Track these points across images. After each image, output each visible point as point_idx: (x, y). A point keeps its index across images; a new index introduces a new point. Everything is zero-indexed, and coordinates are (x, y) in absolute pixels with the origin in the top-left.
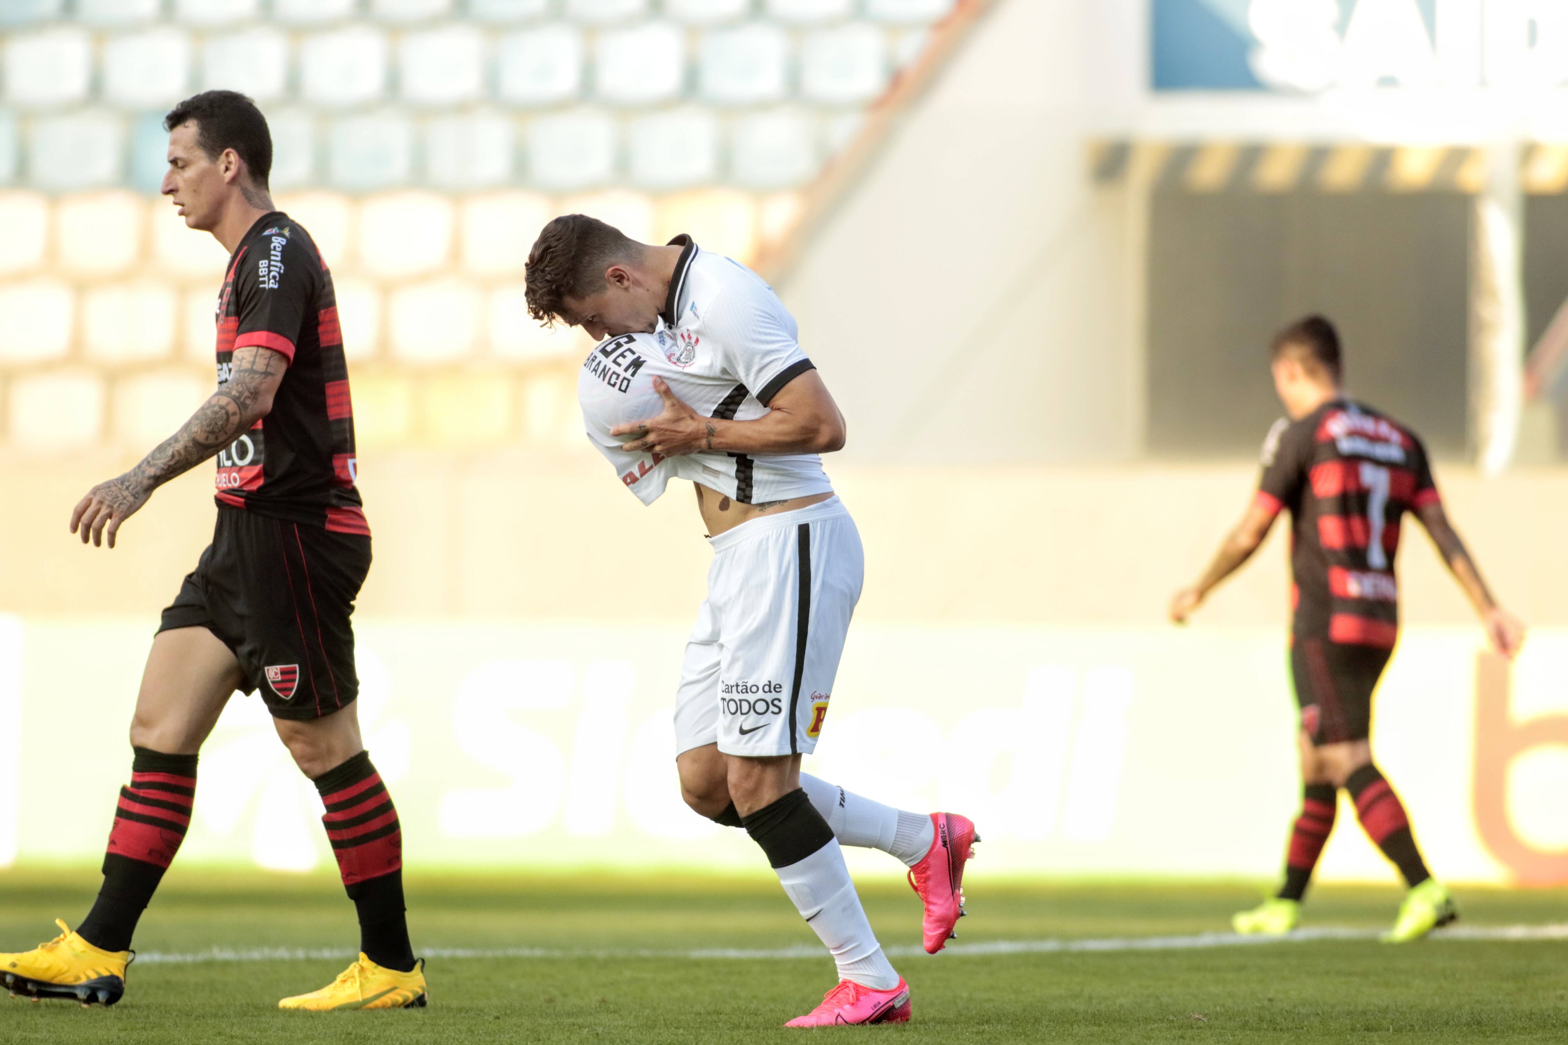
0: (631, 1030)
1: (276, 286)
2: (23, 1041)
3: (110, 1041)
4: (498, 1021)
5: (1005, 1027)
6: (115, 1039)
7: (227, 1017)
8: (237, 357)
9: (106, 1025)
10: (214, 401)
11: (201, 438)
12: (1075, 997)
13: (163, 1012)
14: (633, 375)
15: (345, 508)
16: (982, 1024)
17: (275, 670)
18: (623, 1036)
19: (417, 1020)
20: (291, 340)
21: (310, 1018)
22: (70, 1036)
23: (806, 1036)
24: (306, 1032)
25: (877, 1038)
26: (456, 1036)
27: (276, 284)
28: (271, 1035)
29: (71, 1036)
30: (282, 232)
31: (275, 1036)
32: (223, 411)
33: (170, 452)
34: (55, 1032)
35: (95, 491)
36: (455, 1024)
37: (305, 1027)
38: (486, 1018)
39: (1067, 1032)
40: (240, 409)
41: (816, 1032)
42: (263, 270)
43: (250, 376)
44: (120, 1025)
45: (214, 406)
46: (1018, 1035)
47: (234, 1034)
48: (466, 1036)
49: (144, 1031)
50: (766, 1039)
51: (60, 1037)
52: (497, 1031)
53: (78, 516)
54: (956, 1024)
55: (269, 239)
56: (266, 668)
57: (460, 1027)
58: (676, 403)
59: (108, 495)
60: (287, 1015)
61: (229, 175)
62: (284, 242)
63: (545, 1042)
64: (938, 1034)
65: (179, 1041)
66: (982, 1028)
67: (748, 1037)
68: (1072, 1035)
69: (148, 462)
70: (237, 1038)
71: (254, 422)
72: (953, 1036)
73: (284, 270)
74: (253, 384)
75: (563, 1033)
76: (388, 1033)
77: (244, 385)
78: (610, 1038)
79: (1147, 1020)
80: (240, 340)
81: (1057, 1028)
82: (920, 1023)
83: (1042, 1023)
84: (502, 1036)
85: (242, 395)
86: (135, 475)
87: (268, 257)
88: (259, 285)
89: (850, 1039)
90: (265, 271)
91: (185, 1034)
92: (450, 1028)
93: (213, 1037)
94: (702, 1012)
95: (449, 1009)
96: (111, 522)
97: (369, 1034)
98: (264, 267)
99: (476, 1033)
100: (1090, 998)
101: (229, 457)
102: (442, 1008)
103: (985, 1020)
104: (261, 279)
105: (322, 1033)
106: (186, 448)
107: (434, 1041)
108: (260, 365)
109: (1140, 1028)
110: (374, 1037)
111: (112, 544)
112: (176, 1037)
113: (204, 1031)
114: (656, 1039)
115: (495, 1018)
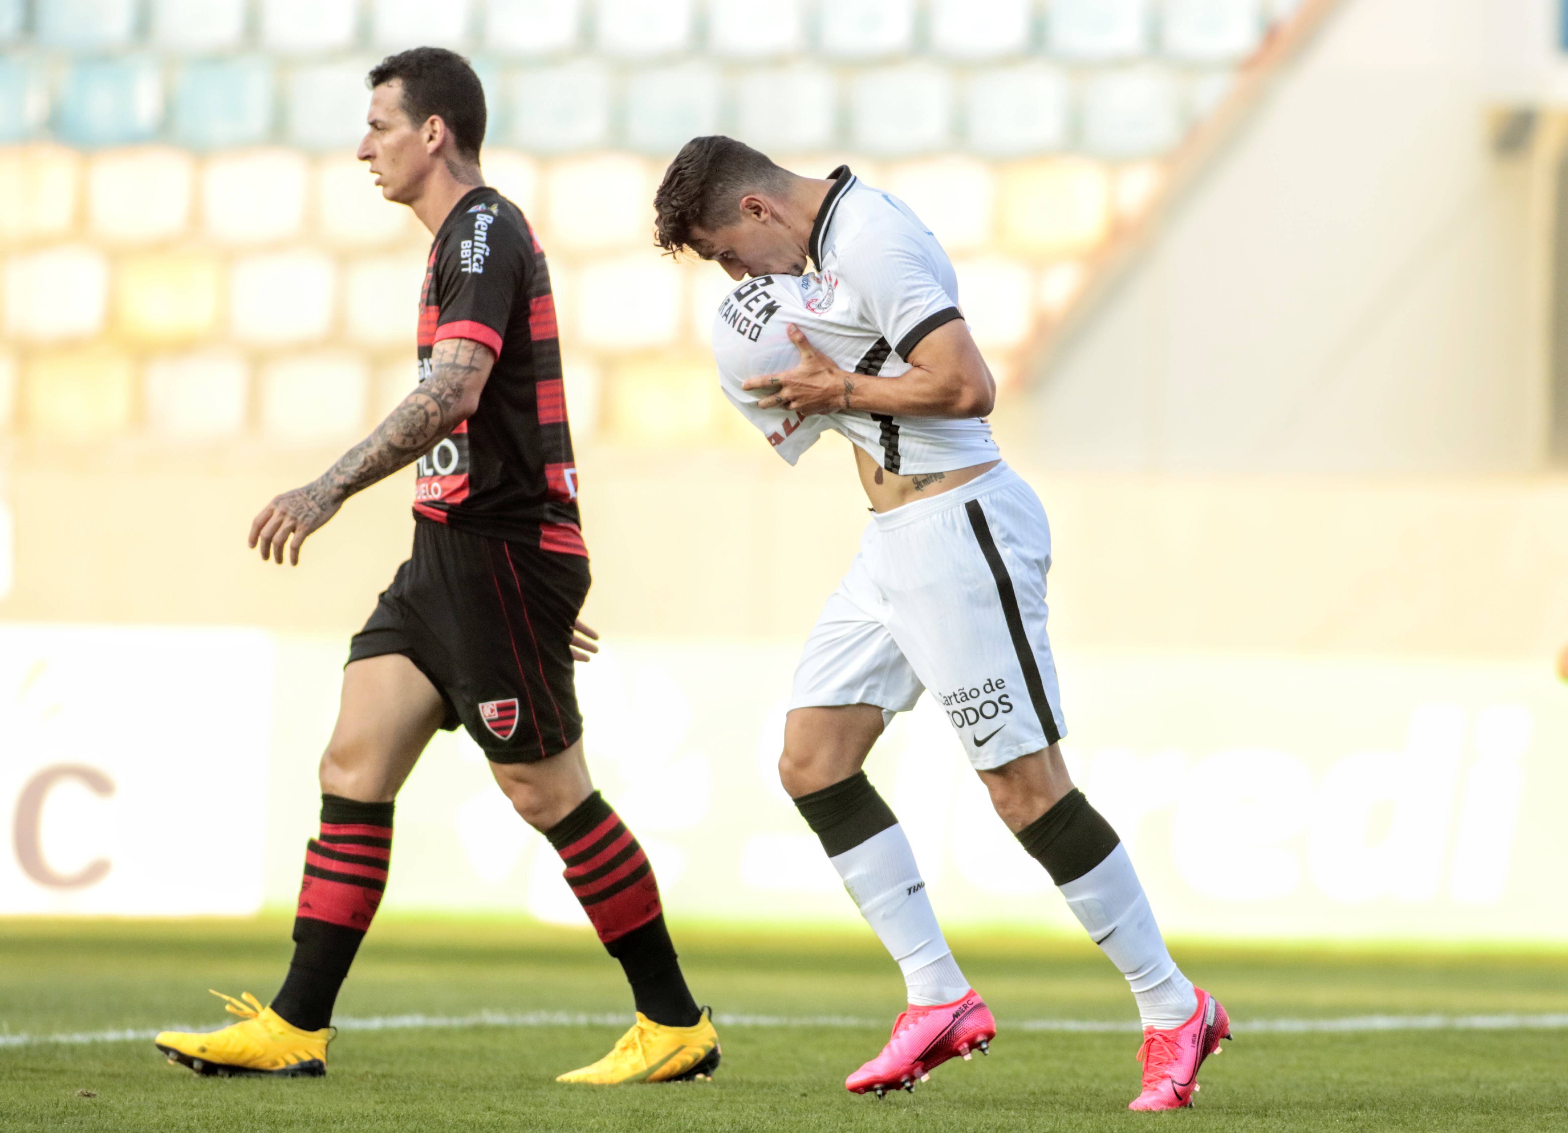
0: (956, 1111)
1: (480, 271)
2: (267, 1114)
3: (365, 1115)
4: (804, 1098)
5: (1380, 1113)
6: (371, 1113)
7: (497, 1089)
8: (438, 351)
9: (361, 1096)
10: (412, 400)
11: (397, 442)
12: (1461, 1081)
13: (426, 1083)
14: (765, 321)
15: (561, 524)
16: (1355, 1110)
17: (491, 707)
18: (947, 1117)
19: (712, 1096)
20: (498, 333)
21: (592, 1092)
22: (320, 1109)
23: (1155, 1121)
24: (588, 1109)
25: (1234, 1124)
26: (757, 1115)
27: (480, 268)
28: (548, 1111)
29: (322, 1109)
30: (489, 209)
31: (552, 1112)
32: (422, 412)
33: (362, 458)
34: (303, 1104)
35: (278, 501)
36: (756, 1101)
37: (586, 1102)
38: (791, 1095)
39: (1451, 1121)
40: (441, 409)
41: (1165, 1117)
42: (465, 253)
43: (452, 371)
44: (377, 1096)
45: (412, 405)
46: (1395, 1122)
47: (505, 1109)
48: (769, 1115)
49: (404, 1104)
50: (1109, 1124)
51: (309, 1110)
52: (803, 1110)
53: (259, 528)
54: (1324, 1109)
55: (473, 217)
56: (480, 705)
57: (762, 1105)
58: (812, 354)
59: (292, 505)
60: (566, 1088)
61: (432, 146)
62: (490, 220)
63: (857, 1123)
64: (1304, 1121)
65: (443, 1116)
66: (1353, 1114)
67: (1088, 1121)
68: (1456, 1124)
69: (337, 469)
70: (508, 1113)
71: (457, 422)
72: (1321, 1122)
73: (490, 253)
74: (456, 380)
75: (879, 1114)
76: (679, 1110)
77: (445, 381)
78: (932, 1120)
79: (1541, 1109)
80: (441, 331)
81: (1440, 1115)
82: (1284, 1108)
83: (1422, 1110)
84: (809, 1115)
85: (443, 393)
86: (322, 484)
87: (471, 236)
88: (460, 270)
89: (1204, 1125)
90: (468, 253)
91: (450, 1108)
92: (751, 1106)
93: (482, 1112)
94: (1037, 1091)
95: (750, 1084)
96: (294, 537)
97: (659, 1111)
98: (467, 249)
99: (780, 1112)
100: (1478, 1082)
101: (430, 465)
102: (742, 1082)
103: (1358, 1105)
104: (463, 262)
105: (605, 1109)
106: (380, 453)
107: (732, 1120)
108: (464, 358)
109: (1534, 1117)
110: (665, 1114)
111: (295, 561)
112: (440, 1111)
113: (472, 1105)
114: (984, 1122)
115: (802, 1095)
